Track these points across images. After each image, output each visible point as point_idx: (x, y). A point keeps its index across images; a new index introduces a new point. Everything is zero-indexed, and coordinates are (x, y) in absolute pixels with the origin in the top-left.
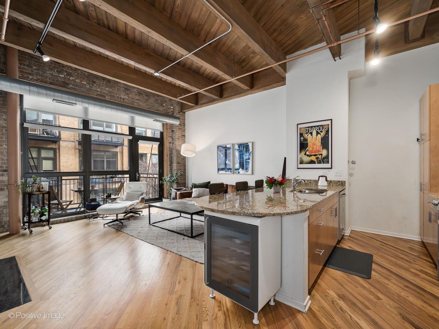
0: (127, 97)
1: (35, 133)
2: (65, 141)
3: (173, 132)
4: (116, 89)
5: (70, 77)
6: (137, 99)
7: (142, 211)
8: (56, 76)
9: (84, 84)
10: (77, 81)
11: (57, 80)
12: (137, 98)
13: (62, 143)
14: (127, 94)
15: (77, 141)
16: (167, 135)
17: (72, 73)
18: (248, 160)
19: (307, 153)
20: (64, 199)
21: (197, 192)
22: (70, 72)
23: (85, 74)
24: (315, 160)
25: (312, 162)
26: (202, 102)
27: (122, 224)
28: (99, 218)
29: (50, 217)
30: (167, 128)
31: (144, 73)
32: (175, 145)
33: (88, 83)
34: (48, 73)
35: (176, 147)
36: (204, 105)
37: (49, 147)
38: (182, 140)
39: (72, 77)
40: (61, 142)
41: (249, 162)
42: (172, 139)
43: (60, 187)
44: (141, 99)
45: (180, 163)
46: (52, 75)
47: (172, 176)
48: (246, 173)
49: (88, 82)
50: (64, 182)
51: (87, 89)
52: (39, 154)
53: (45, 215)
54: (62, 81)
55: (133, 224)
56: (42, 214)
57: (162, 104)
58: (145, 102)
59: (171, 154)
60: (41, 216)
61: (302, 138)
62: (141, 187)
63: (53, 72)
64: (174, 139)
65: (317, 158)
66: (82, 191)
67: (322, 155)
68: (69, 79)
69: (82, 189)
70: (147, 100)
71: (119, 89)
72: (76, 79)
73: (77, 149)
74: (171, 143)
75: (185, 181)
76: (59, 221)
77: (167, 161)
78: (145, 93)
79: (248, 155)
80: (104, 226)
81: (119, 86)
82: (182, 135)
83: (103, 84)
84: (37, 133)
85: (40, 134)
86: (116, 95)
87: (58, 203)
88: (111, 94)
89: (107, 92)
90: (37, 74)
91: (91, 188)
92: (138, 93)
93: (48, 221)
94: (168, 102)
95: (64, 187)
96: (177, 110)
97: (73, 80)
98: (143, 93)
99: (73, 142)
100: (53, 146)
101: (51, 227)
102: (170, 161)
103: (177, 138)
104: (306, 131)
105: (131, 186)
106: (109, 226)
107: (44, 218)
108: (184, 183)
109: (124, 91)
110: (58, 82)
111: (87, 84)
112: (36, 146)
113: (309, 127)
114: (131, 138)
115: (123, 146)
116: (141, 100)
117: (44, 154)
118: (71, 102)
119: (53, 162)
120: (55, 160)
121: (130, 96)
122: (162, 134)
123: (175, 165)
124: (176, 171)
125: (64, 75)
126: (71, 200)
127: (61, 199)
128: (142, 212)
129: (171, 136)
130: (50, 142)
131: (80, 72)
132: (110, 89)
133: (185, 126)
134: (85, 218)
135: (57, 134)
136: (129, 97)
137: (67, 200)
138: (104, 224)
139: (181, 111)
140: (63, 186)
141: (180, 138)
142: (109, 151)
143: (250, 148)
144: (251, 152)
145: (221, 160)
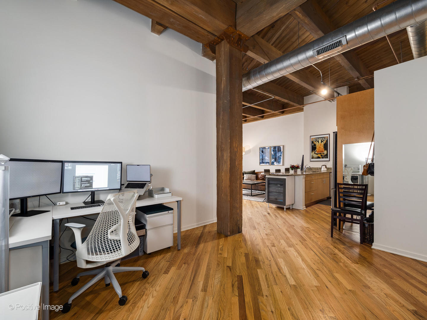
18: (280, 157)
19: (316, 153)
21: (247, 177)
25: (319, 158)
36: (251, 122)
48: (279, 164)
61: (313, 144)
65: (321, 155)
67: (324, 153)
104: (315, 140)
113: (317, 138)
143: (281, 149)
144: (282, 152)
145: (262, 157)
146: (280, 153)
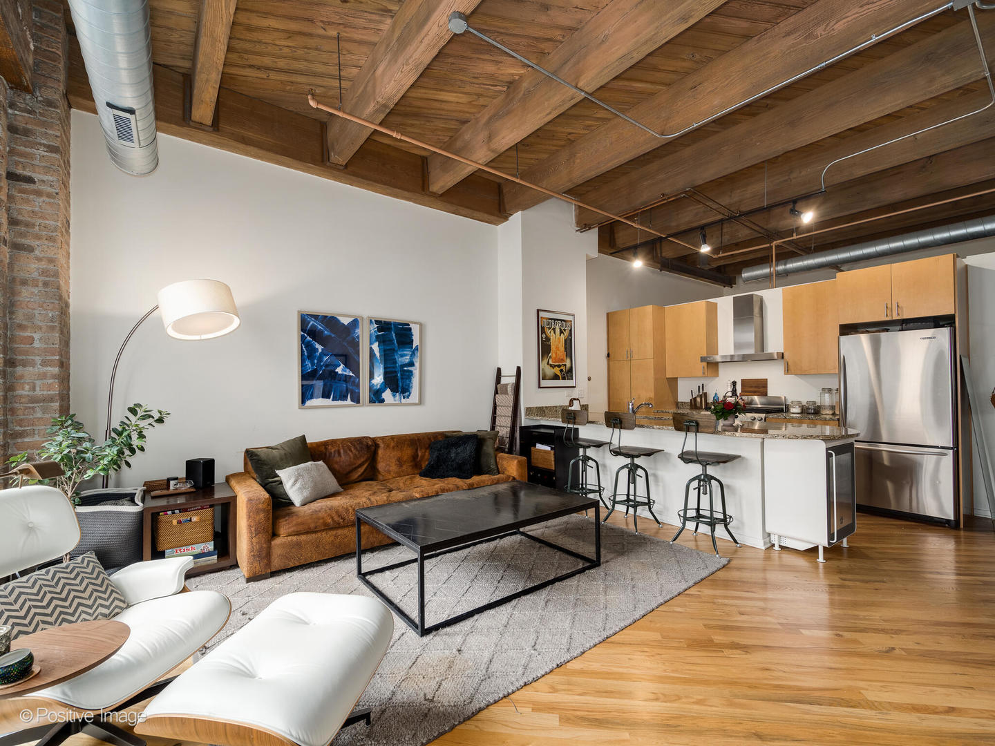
3: (26, 186)
18: (410, 368)
19: (551, 362)
24: (559, 374)
25: (556, 377)
38: (66, 242)
41: (411, 372)
42: (15, 222)
45: (63, 364)
48: (403, 401)
61: (544, 336)
64: (28, 225)
65: (561, 371)
67: (565, 365)
79: (410, 353)
103: (61, 230)
104: (548, 324)
113: (551, 319)
141: (64, 231)
143: (414, 338)
144: (417, 348)
145: (316, 361)
146: (408, 352)
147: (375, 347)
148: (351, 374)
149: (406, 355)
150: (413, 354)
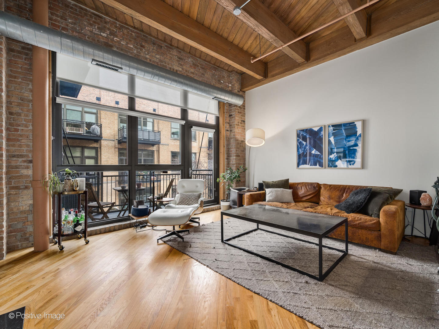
0: (181, 69)
1: (79, 132)
2: (105, 140)
3: (231, 117)
4: (168, 57)
5: (114, 37)
6: (192, 73)
7: (199, 218)
8: (97, 34)
9: (131, 47)
10: (122, 43)
11: (98, 40)
12: (192, 70)
13: (103, 143)
14: (181, 65)
15: (117, 140)
16: (223, 121)
17: (116, 32)
18: (355, 148)
20: (105, 200)
21: (274, 193)
22: (113, 31)
23: (132, 34)
26: (274, 73)
27: (183, 240)
28: (147, 228)
29: (86, 226)
30: (224, 112)
31: (207, 28)
32: (233, 134)
33: (136, 47)
34: (86, 30)
35: (235, 136)
36: (276, 77)
37: (91, 146)
38: (242, 126)
39: (117, 37)
40: (102, 141)
41: (356, 150)
42: (230, 126)
43: (100, 186)
44: (197, 72)
45: (239, 156)
46: (91, 32)
47: (232, 173)
48: (350, 166)
49: (136, 45)
50: (105, 179)
51: (134, 55)
52: (83, 153)
53: (81, 224)
54: (104, 42)
55: (198, 241)
56: (77, 224)
57: (219, 81)
58: (201, 76)
59: (228, 145)
60: (76, 226)
62: (197, 186)
63: (93, 29)
64: (232, 125)
66: (127, 190)
68: (112, 40)
69: (127, 188)
70: (203, 74)
71: (172, 57)
72: (121, 40)
73: (116, 148)
74: (228, 131)
75: (244, 179)
76: (99, 231)
77: (223, 153)
78: (201, 65)
79: (355, 139)
80: (158, 242)
81: (171, 54)
82: (242, 121)
83: (153, 49)
84: (81, 132)
85: (83, 133)
86: (169, 65)
87: (97, 205)
88: (162, 64)
89: (157, 61)
90: (74, 30)
91: (137, 187)
92: (193, 64)
93: (84, 232)
94: (226, 79)
95: (105, 185)
96: (236, 88)
97: (118, 41)
98: (199, 65)
99: (113, 141)
100: (95, 145)
101: (88, 241)
102: (227, 154)
103: (237, 124)
105: (185, 184)
106: (164, 242)
107: (79, 228)
108: (243, 182)
109: (177, 61)
110: (99, 42)
111: (134, 48)
112: (80, 145)
114: (183, 122)
115: (159, 144)
116: (196, 74)
117: (87, 153)
118: (116, 65)
119: (95, 161)
120: (96, 158)
121: (184, 67)
122: (218, 119)
123: (233, 159)
124: (235, 165)
125: (107, 34)
126: (113, 202)
127: (102, 200)
128: (199, 220)
129: (228, 121)
130: (92, 141)
131: (126, 31)
132: (161, 57)
133: (244, 109)
134: (130, 227)
135: (98, 133)
136: (183, 69)
137: (108, 202)
138: (158, 240)
139: (241, 91)
140: (103, 184)
141: (239, 124)
142: (147, 150)
143: (358, 130)
144: (360, 135)
145: (303, 149)
147: (332, 139)
148: (319, 153)
149: (352, 140)
150: (357, 139)
